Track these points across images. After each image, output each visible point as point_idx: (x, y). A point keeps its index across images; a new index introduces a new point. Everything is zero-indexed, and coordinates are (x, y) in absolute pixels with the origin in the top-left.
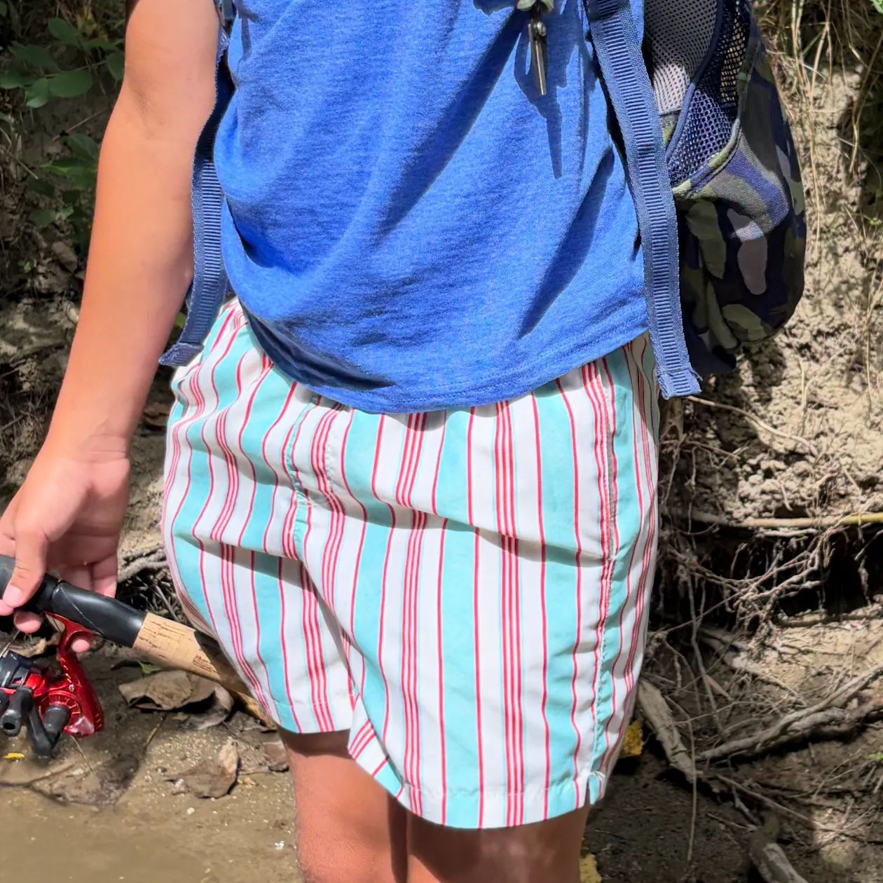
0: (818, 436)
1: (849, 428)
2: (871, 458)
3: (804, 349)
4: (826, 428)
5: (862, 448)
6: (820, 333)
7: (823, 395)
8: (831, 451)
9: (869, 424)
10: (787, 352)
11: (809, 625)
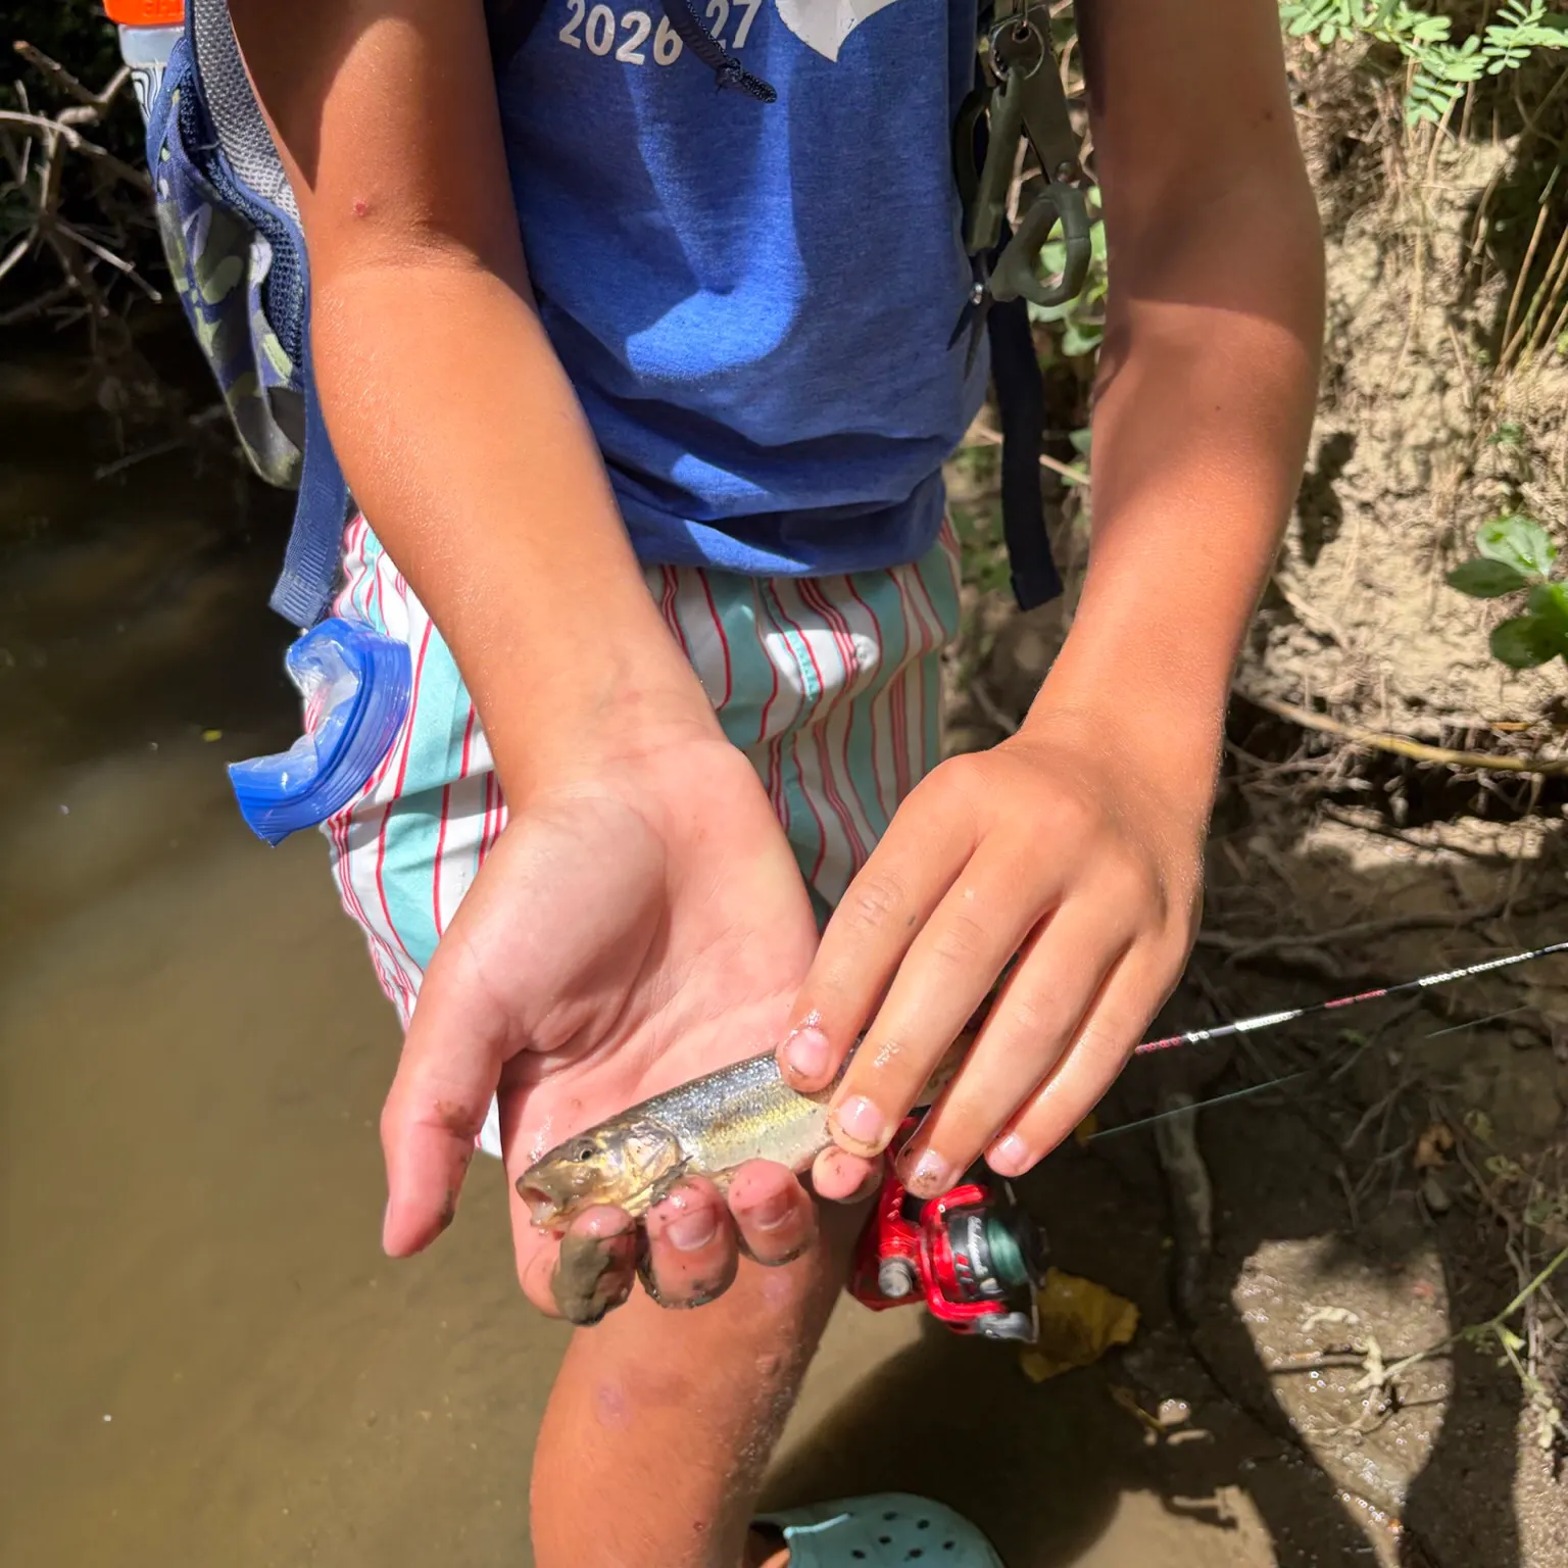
0: (1358, 625)
1: (1398, 626)
2: (1418, 672)
3: (1365, 506)
4: (1370, 618)
5: (1412, 657)
6: (1387, 492)
7: (1380, 573)
8: (1369, 650)
9: (1427, 627)
10: (1347, 506)
11: (1353, 826)
